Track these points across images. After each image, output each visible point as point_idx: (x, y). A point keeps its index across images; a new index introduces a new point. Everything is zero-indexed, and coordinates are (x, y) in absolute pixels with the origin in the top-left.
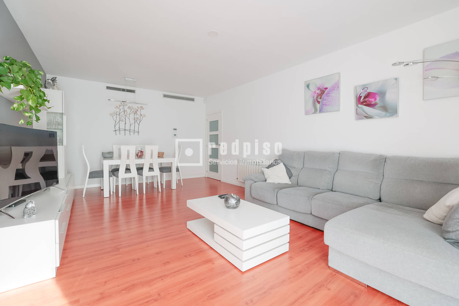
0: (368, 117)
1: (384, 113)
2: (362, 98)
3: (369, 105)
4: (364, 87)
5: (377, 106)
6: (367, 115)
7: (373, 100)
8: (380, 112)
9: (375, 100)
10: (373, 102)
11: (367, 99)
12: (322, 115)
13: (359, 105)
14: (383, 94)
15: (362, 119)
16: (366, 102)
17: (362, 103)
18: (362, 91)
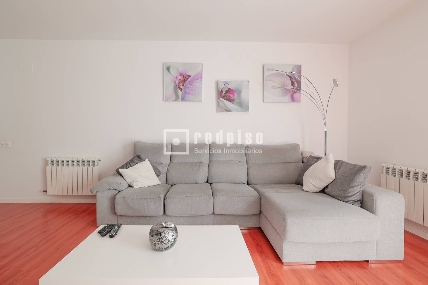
0: (228, 111)
1: (240, 108)
2: (224, 92)
3: (229, 100)
4: (226, 83)
5: (235, 101)
6: (227, 109)
7: (232, 96)
8: (237, 107)
9: (234, 96)
10: (232, 97)
11: (227, 94)
12: (184, 103)
13: (221, 99)
14: (239, 92)
15: (223, 111)
16: (226, 96)
17: (223, 97)
18: (224, 86)
